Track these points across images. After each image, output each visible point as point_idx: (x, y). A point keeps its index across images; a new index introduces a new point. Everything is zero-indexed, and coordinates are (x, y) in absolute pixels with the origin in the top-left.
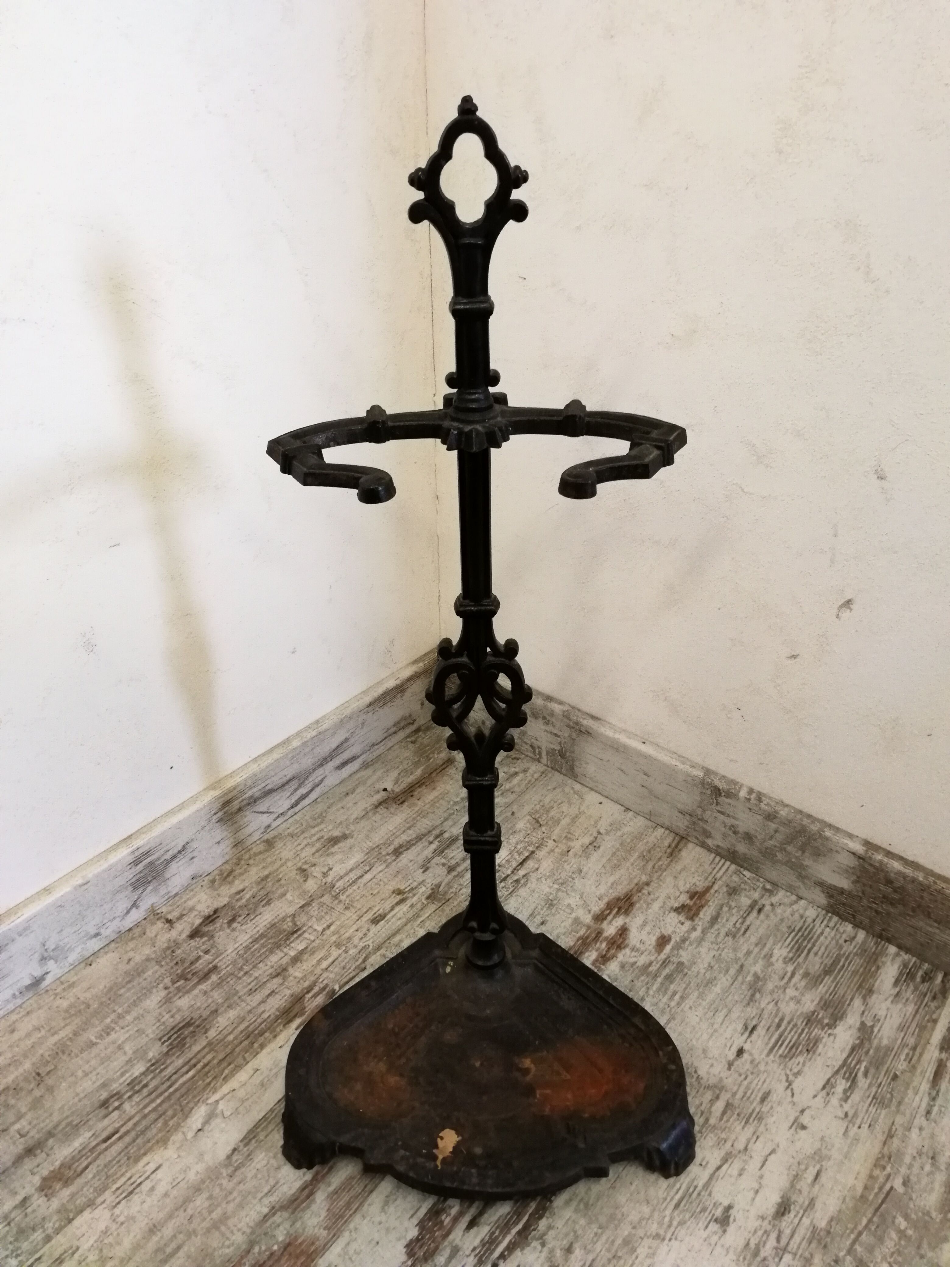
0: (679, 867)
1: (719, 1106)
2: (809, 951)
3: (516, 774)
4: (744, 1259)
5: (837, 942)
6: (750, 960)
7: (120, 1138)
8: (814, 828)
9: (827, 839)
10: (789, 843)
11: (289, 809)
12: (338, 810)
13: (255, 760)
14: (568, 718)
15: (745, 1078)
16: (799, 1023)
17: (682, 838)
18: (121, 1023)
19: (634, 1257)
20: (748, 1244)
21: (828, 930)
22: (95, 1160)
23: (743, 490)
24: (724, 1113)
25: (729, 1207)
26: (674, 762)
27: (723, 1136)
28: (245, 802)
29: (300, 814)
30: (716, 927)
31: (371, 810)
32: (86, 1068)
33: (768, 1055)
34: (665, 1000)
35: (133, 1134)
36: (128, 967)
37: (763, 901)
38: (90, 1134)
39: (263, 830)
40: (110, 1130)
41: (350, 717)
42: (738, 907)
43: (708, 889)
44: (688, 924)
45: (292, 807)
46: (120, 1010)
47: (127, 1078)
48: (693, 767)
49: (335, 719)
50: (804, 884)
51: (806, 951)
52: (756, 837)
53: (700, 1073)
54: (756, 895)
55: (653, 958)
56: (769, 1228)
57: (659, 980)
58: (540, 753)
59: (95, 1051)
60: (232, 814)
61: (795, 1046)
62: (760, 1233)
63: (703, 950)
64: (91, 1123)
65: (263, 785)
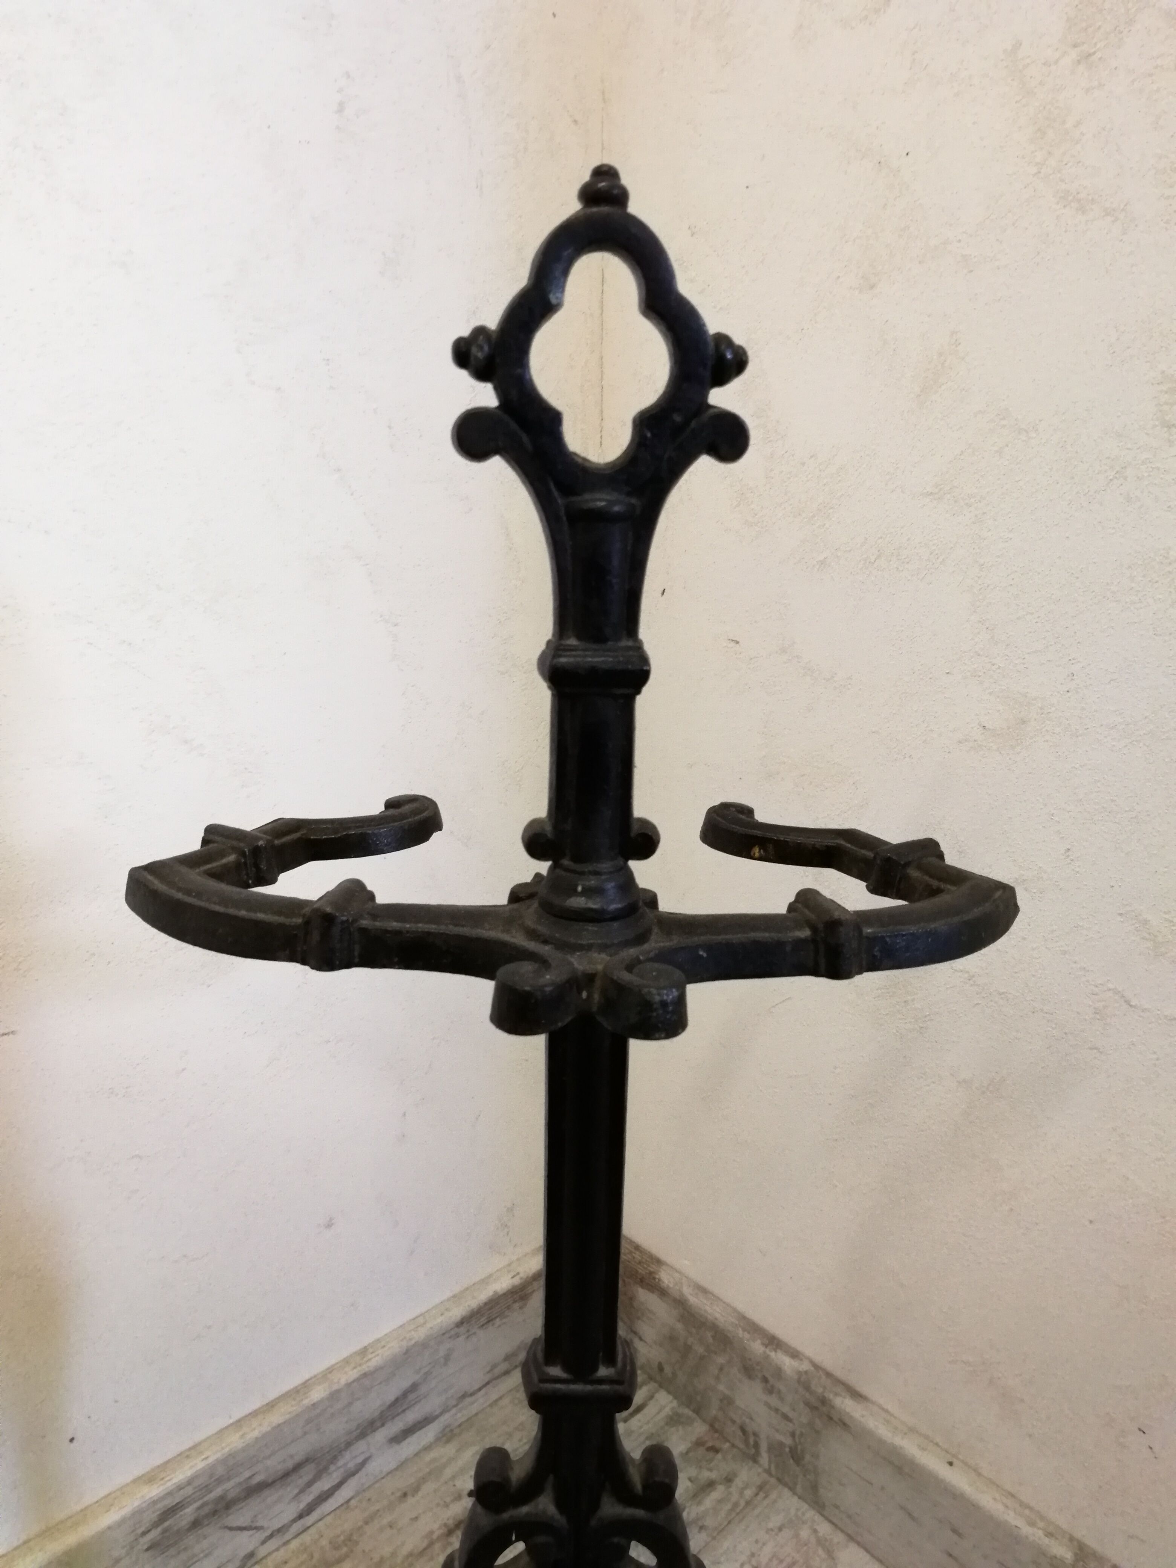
3: (711, 1485)
11: (294, 1521)
12: (381, 1530)
13: (238, 1424)
14: (807, 1388)
23: (1128, 1002)
26: (1012, 1518)
28: (206, 1510)
29: (313, 1530)
31: (439, 1538)
39: (238, 1563)
41: (423, 1345)
45: (300, 1516)
48: (1049, 1535)
49: (394, 1347)
58: (756, 1445)
60: (178, 1531)
65: (247, 1474)
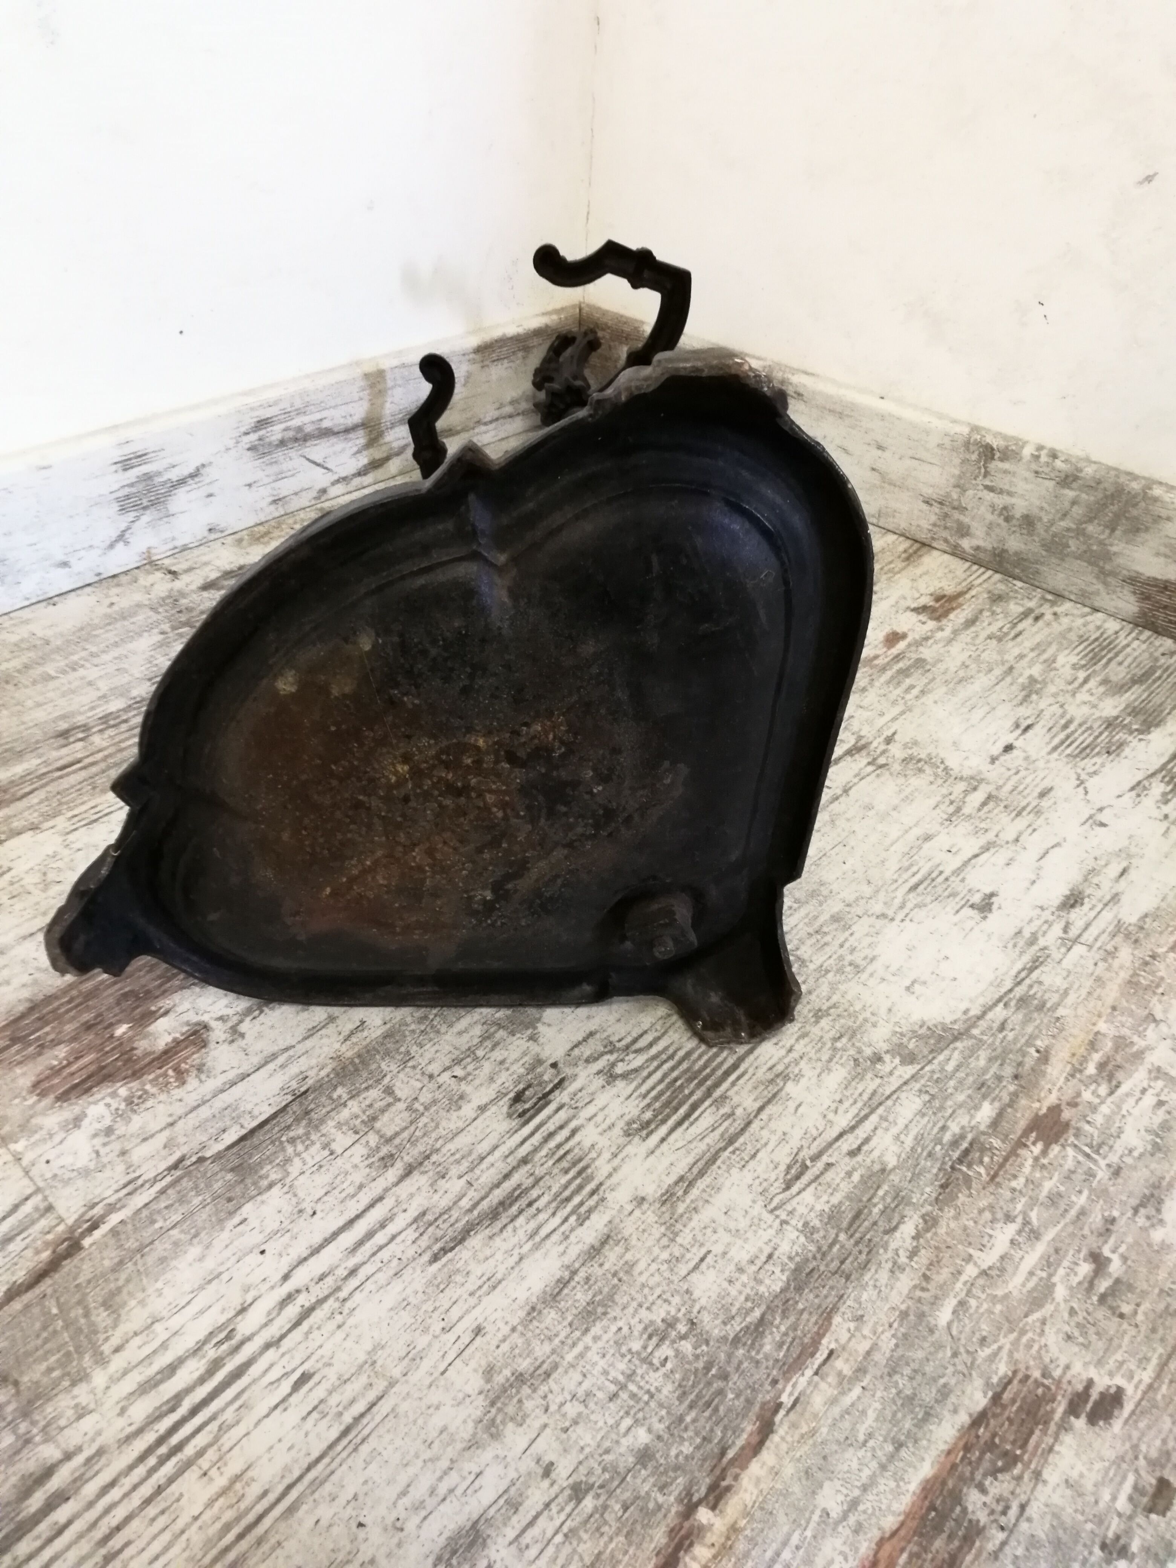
0: (919, 571)
1: (978, 797)
2: (1110, 660)
4: (1015, 946)
5: (1151, 654)
6: (1024, 662)
7: (81, 769)
8: (1135, 486)
9: (1156, 500)
10: (1090, 520)
15: (1017, 773)
16: (1096, 726)
17: (924, 544)
18: (96, 661)
19: (847, 933)
20: (1019, 932)
21: (1136, 643)
22: (43, 786)
24: (984, 804)
25: (992, 895)
26: (926, 420)
27: (983, 825)
30: (973, 629)
32: (40, 699)
33: (1049, 753)
34: (899, 691)
35: (103, 765)
36: (109, 611)
37: (1042, 610)
38: (39, 761)
39: (315, 494)
40: (70, 759)
42: (1006, 614)
43: (961, 594)
44: (931, 624)
45: (359, 474)
46: (94, 649)
47: (100, 712)
48: (954, 422)
50: (1105, 584)
51: (1104, 661)
52: (1040, 519)
53: (947, 763)
54: (1031, 604)
55: (879, 652)
56: (1051, 918)
57: (889, 674)
59: (52, 685)
60: (270, 444)
61: (1091, 746)
62: (1037, 923)
63: (955, 648)
64: (40, 751)
